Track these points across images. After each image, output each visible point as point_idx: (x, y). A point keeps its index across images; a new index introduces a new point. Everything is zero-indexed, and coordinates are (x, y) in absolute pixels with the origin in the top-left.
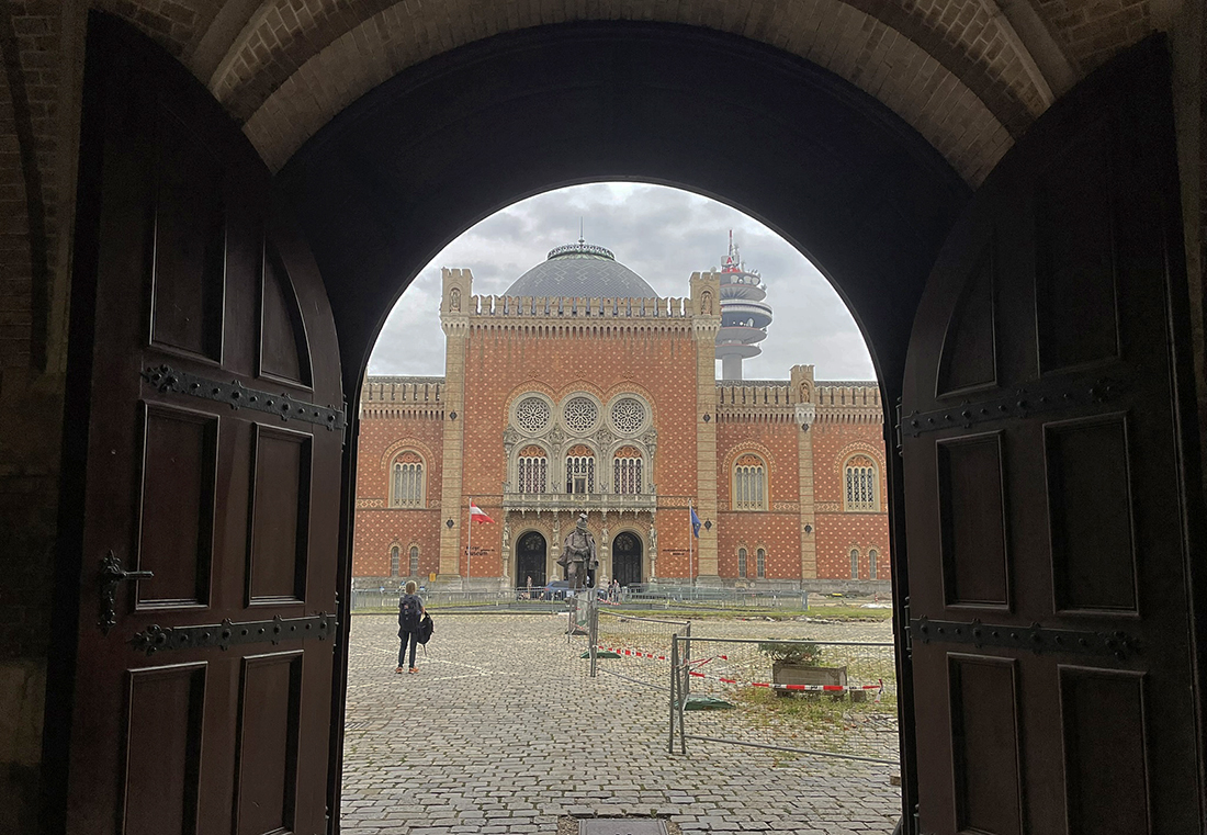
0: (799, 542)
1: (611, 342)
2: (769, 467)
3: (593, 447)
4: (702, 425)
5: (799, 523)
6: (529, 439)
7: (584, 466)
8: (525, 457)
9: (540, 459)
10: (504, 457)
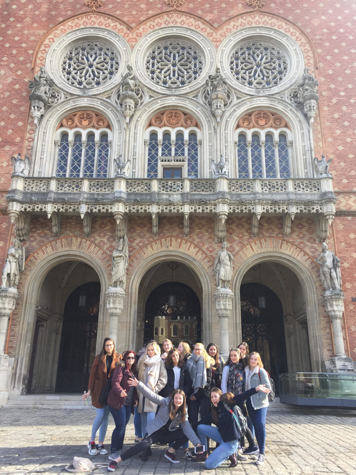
3: (197, 110)
6: (79, 96)
7: (180, 146)
8: (71, 128)
9: (97, 134)
10: (29, 127)
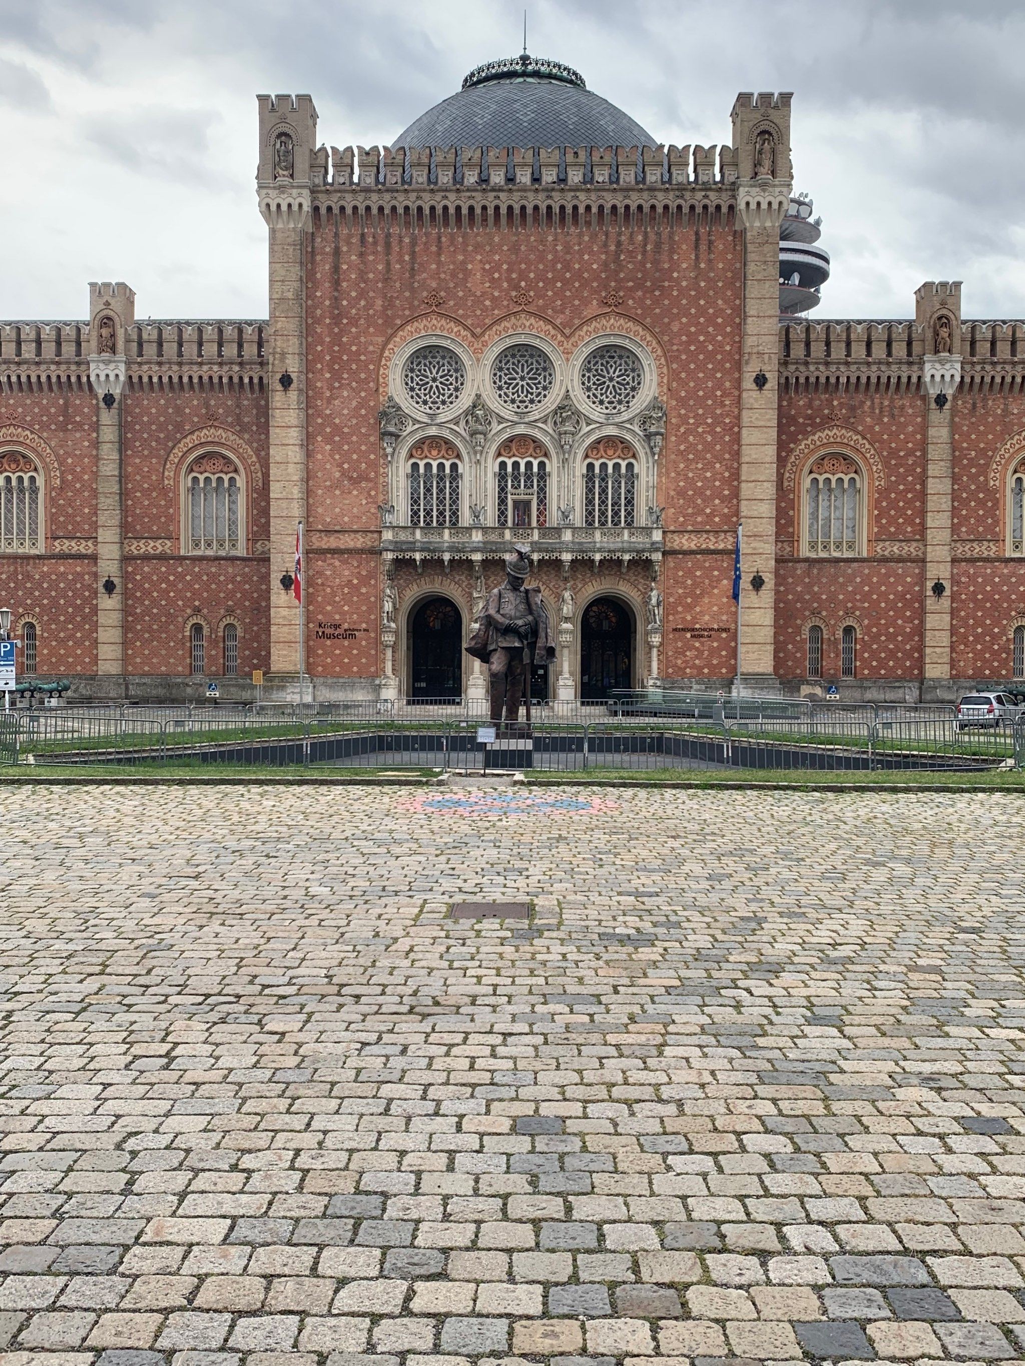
0: (921, 613)
1: (581, 235)
2: (872, 479)
3: (546, 440)
4: (751, 395)
5: (922, 578)
6: (428, 425)
7: (529, 477)
8: (421, 459)
9: (448, 464)
10: (382, 461)
